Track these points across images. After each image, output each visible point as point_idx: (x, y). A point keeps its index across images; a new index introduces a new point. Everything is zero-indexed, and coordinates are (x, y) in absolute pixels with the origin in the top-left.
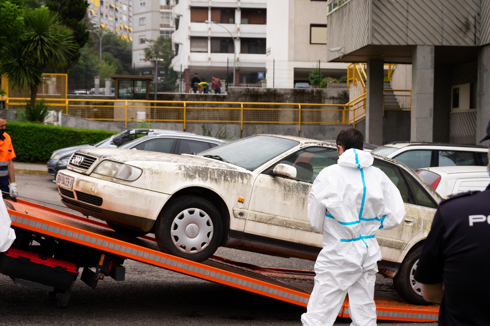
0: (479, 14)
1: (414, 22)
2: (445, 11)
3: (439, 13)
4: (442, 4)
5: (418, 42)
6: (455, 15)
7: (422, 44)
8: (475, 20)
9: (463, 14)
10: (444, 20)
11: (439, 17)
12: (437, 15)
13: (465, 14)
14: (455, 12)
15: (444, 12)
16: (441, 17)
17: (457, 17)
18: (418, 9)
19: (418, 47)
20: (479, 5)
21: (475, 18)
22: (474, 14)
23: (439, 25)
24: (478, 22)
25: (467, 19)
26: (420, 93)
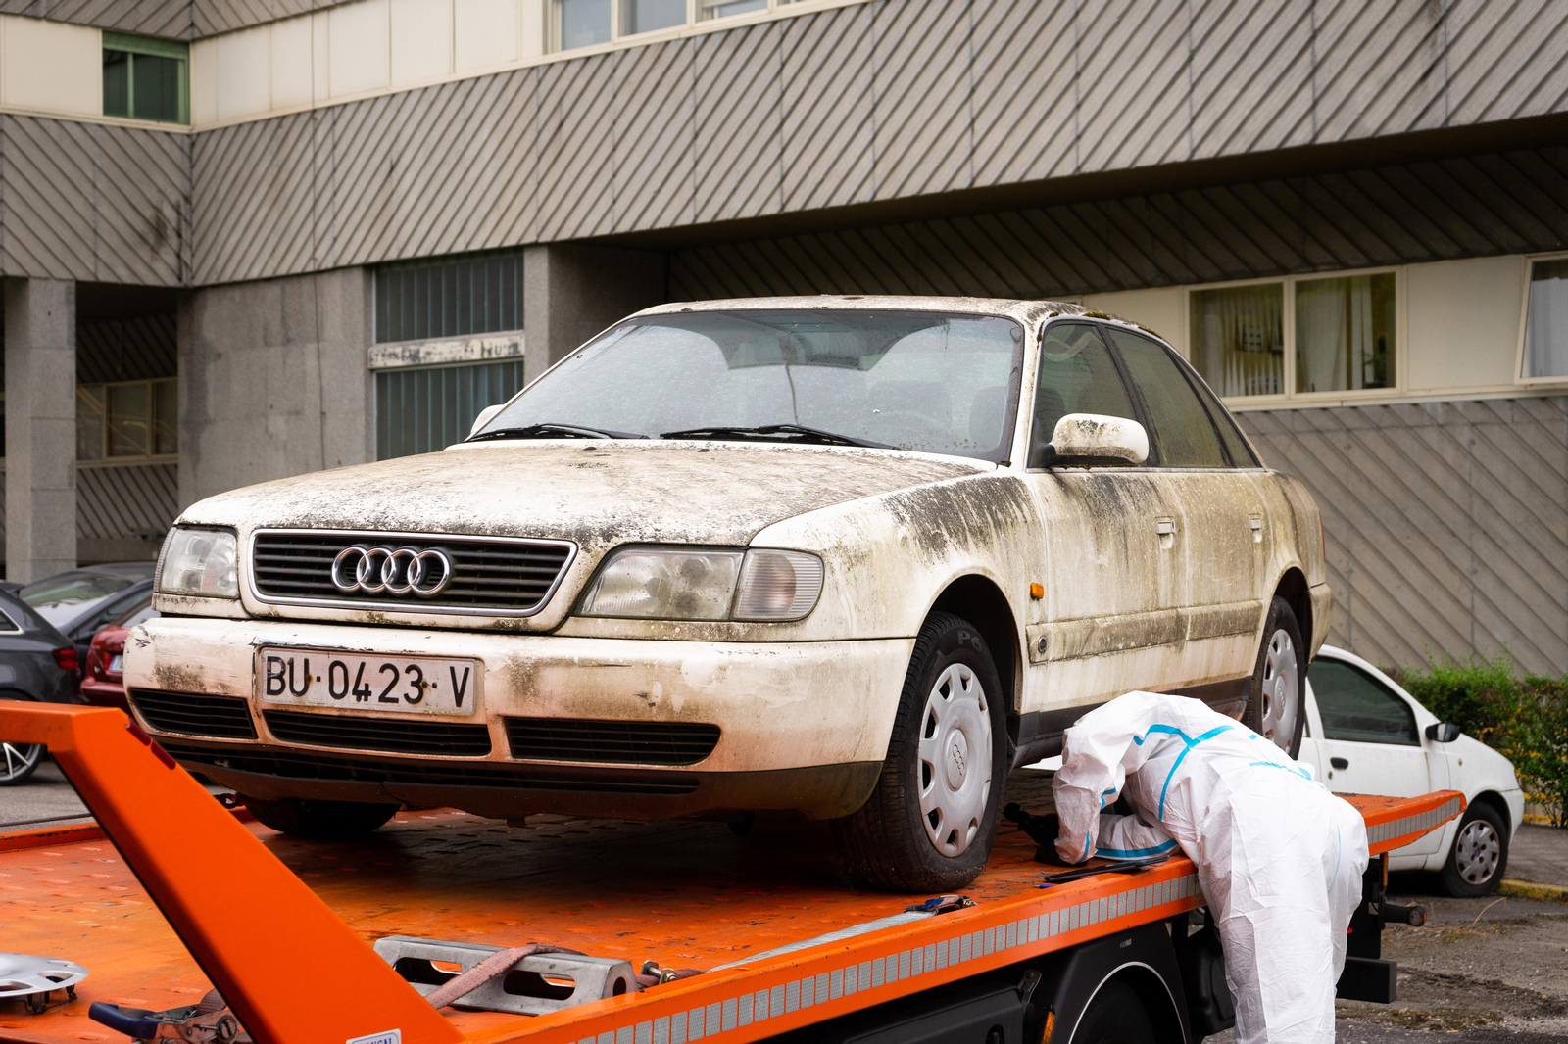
0: (187, 199)
1: (20, 209)
2: (102, 184)
3: (86, 188)
4: (94, 163)
5: (33, 269)
6: (128, 195)
7: (43, 274)
8: (179, 213)
9: (149, 195)
10: (99, 208)
11: (86, 199)
12: (80, 192)
13: (154, 197)
14: (126, 187)
15: (99, 186)
16: (92, 200)
17: (134, 202)
18: (29, 172)
19: (33, 283)
20: (187, 171)
21: (177, 208)
22: (175, 197)
23: (87, 222)
24: (186, 220)
25: (158, 210)
26: (40, 419)
